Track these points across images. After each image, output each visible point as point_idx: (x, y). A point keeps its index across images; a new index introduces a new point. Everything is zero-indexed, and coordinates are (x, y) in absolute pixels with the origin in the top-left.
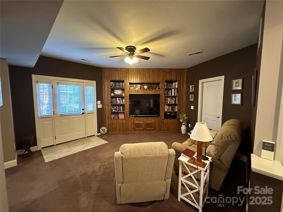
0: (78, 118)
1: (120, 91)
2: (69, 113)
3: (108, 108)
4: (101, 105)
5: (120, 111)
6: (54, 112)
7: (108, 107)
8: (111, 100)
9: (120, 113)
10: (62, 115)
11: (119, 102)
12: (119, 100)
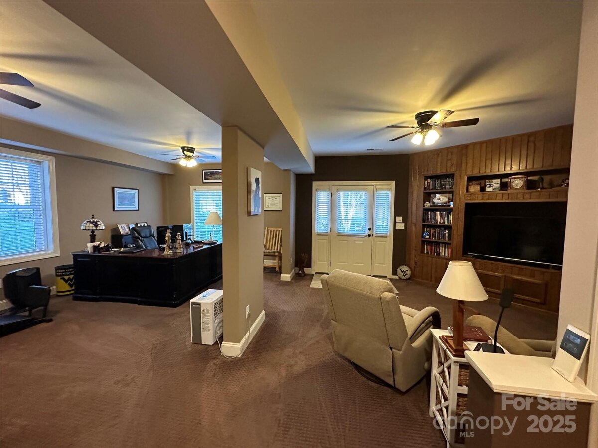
0: (361, 242)
1: (443, 197)
2: (351, 232)
3: (415, 230)
4: (404, 224)
5: (442, 241)
6: (331, 229)
7: (416, 228)
8: (424, 215)
9: (442, 243)
10: (340, 235)
11: (440, 220)
12: (441, 215)
